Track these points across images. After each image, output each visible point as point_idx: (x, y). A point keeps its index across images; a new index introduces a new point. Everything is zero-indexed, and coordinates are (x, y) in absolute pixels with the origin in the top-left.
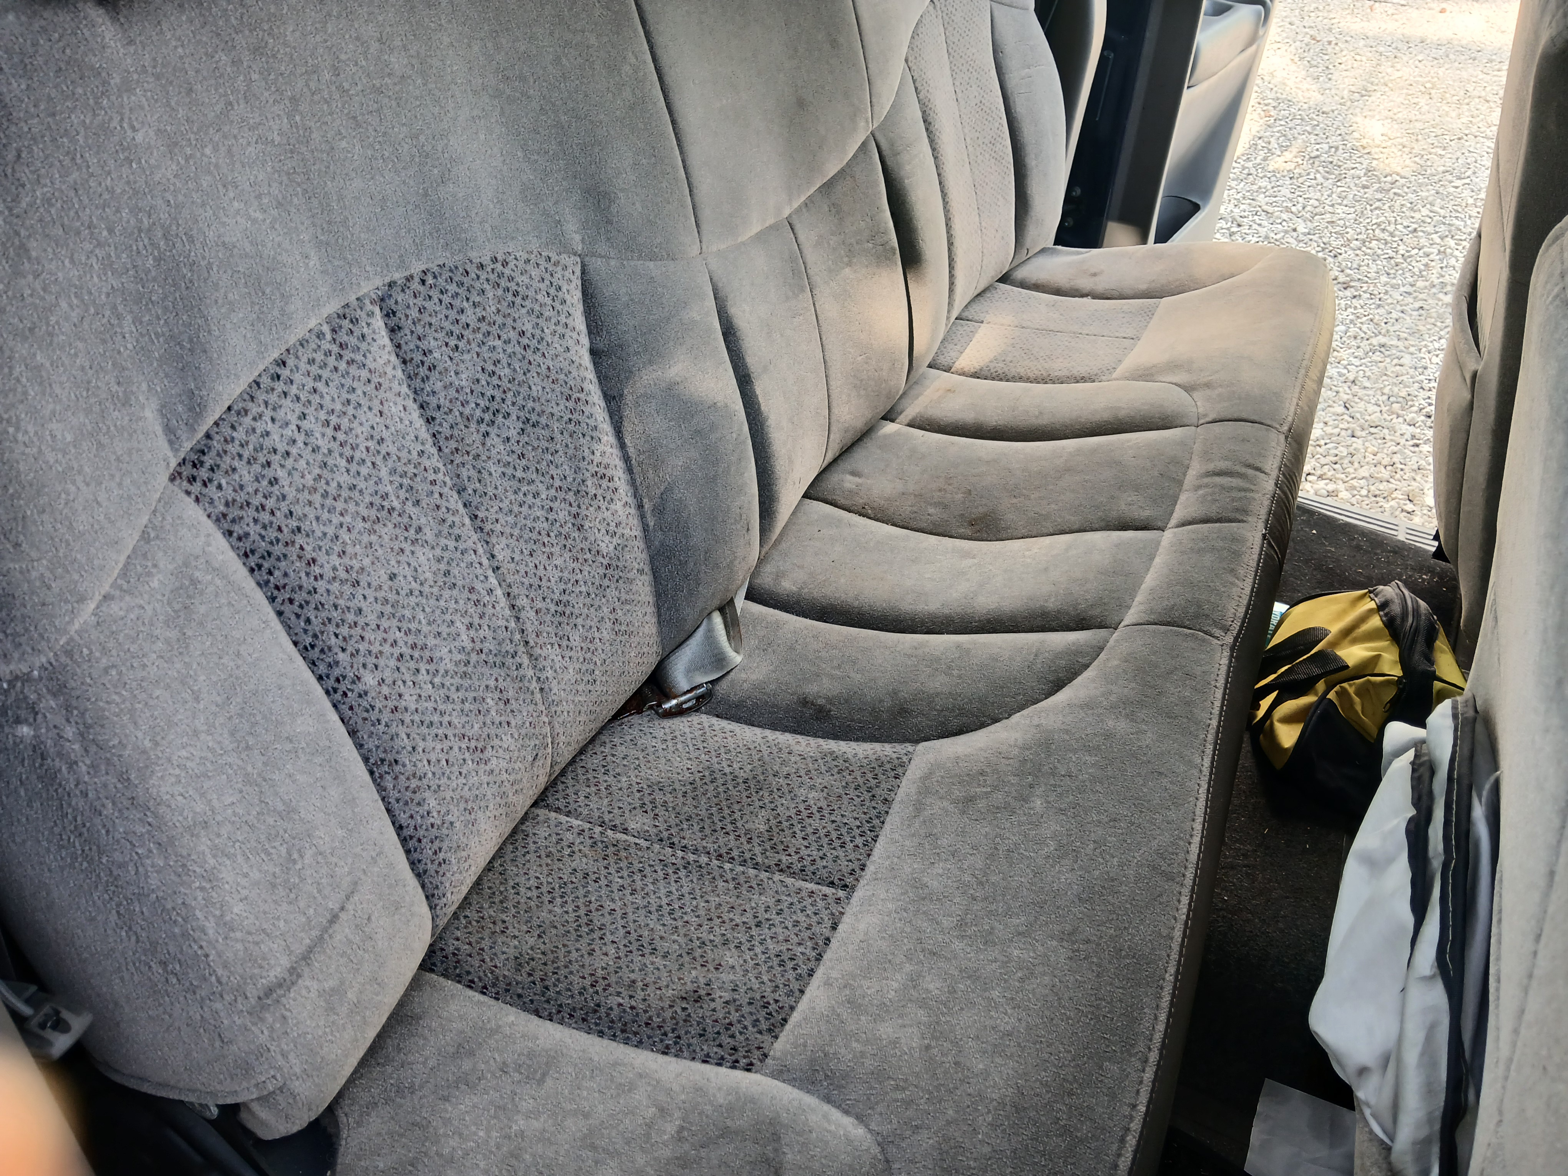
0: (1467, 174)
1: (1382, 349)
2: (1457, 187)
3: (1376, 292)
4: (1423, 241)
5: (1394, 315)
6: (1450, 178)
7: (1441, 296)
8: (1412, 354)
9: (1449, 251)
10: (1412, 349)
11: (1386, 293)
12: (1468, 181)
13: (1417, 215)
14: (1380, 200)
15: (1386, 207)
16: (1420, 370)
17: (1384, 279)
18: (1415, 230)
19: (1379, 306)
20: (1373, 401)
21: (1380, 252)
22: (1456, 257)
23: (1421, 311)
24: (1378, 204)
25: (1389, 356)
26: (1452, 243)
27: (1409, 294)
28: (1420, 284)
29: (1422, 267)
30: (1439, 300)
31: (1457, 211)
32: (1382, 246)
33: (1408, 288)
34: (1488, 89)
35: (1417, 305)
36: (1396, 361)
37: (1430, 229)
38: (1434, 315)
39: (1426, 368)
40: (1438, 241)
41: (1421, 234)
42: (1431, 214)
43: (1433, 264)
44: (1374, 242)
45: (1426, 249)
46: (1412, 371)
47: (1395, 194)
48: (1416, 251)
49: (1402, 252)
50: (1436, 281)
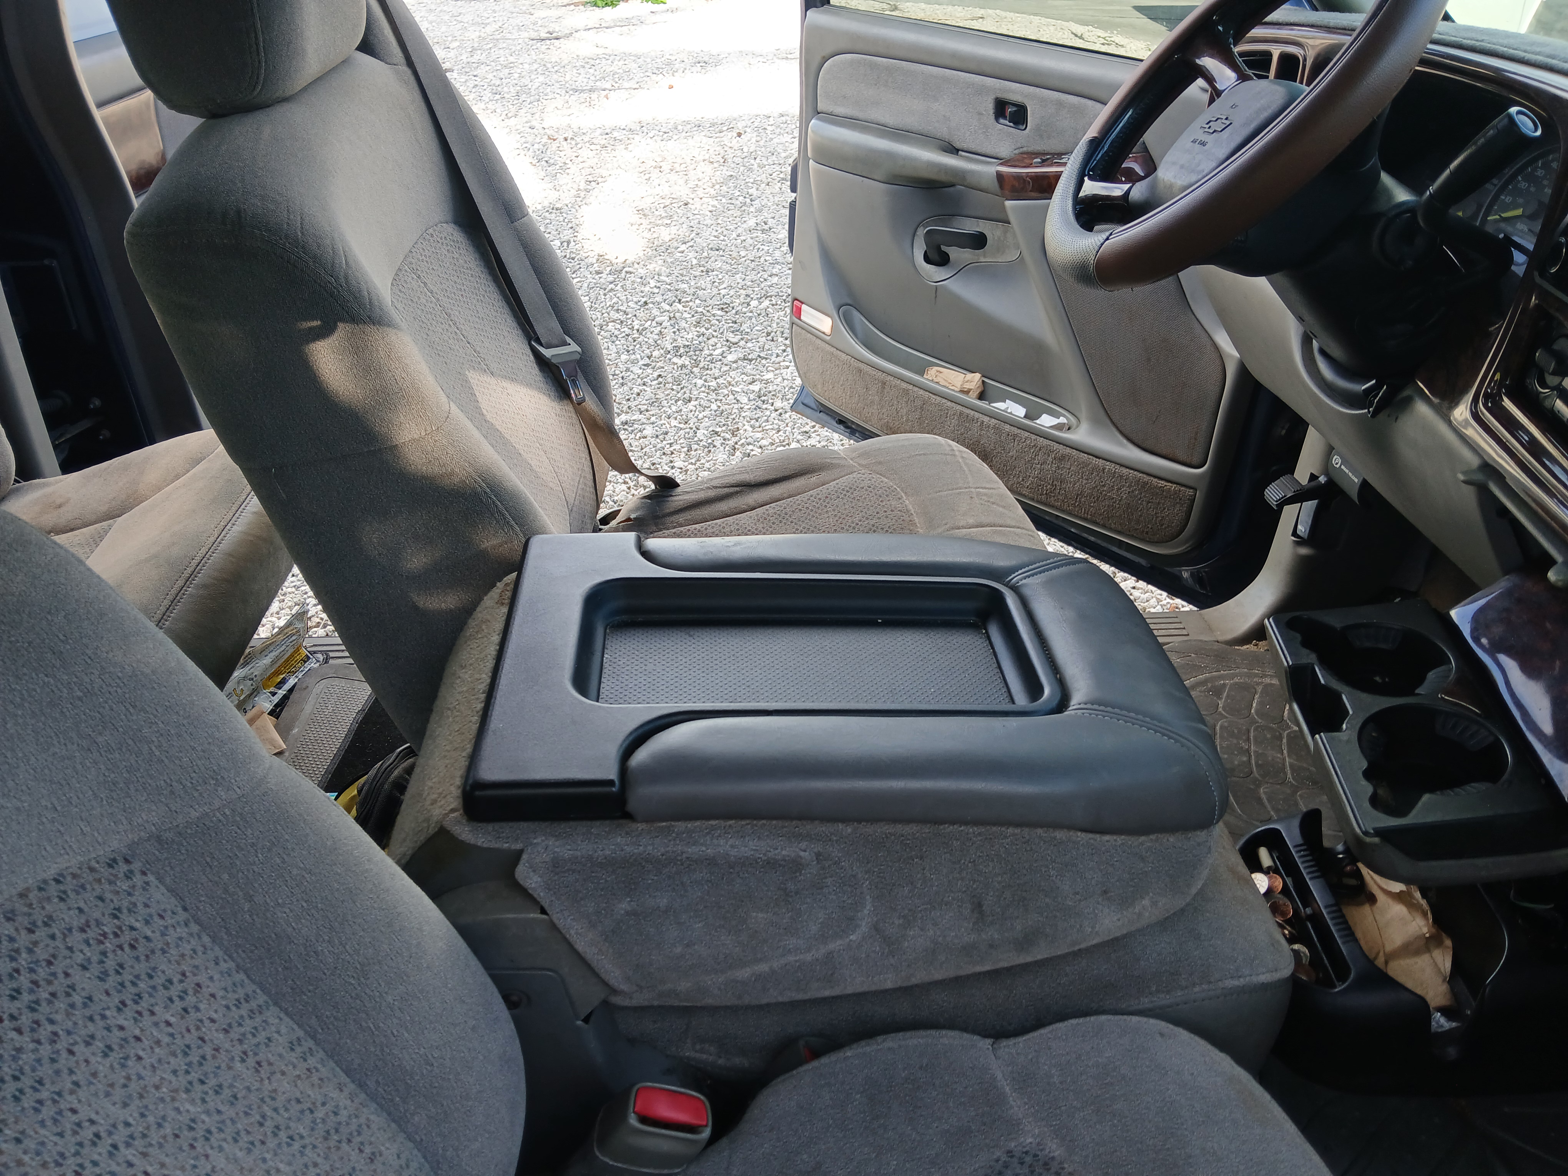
0: (691, 236)
1: (626, 427)
2: (683, 252)
3: (617, 372)
4: (655, 312)
5: (636, 390)
6: (675, 244)
7: (675, 360)
8: (653, 423)
9: (677, 315)
10: (653, 419)
11: (628, 370)
12: (691, 244)
13: (647, 289)
14: (611, 283)
15: (619, 287)
16: (661, 437)
17: (624, 357)
18: (646, 303)
19: (622, 384)
20: (620, 481)
21: (617, 333)
22: (685, 319)
23: (660, 379)
24: (612, 286)
25: (633, 431)
26: (680, 307)
27: (647, 365)
28: (656, 353)
29: (657, 337)
30: (675, 364)
31: (682, 275)
32: (619, 326)
33: (647, 361)
34: (711, 151)
35: (656, 374)
36: (639, 435)
37: (659, 298)
38: (670, 380)
39: (666, 433)
40: (667, 307)
41: (651, 305)
42: (658, 285)
43: (666, 330)
44: (610, 324)
45: (657, 319)
46: (653, 441)
47: (627, 272)
48: (649, 322)
49: (636, 327)
50: (670, 347)
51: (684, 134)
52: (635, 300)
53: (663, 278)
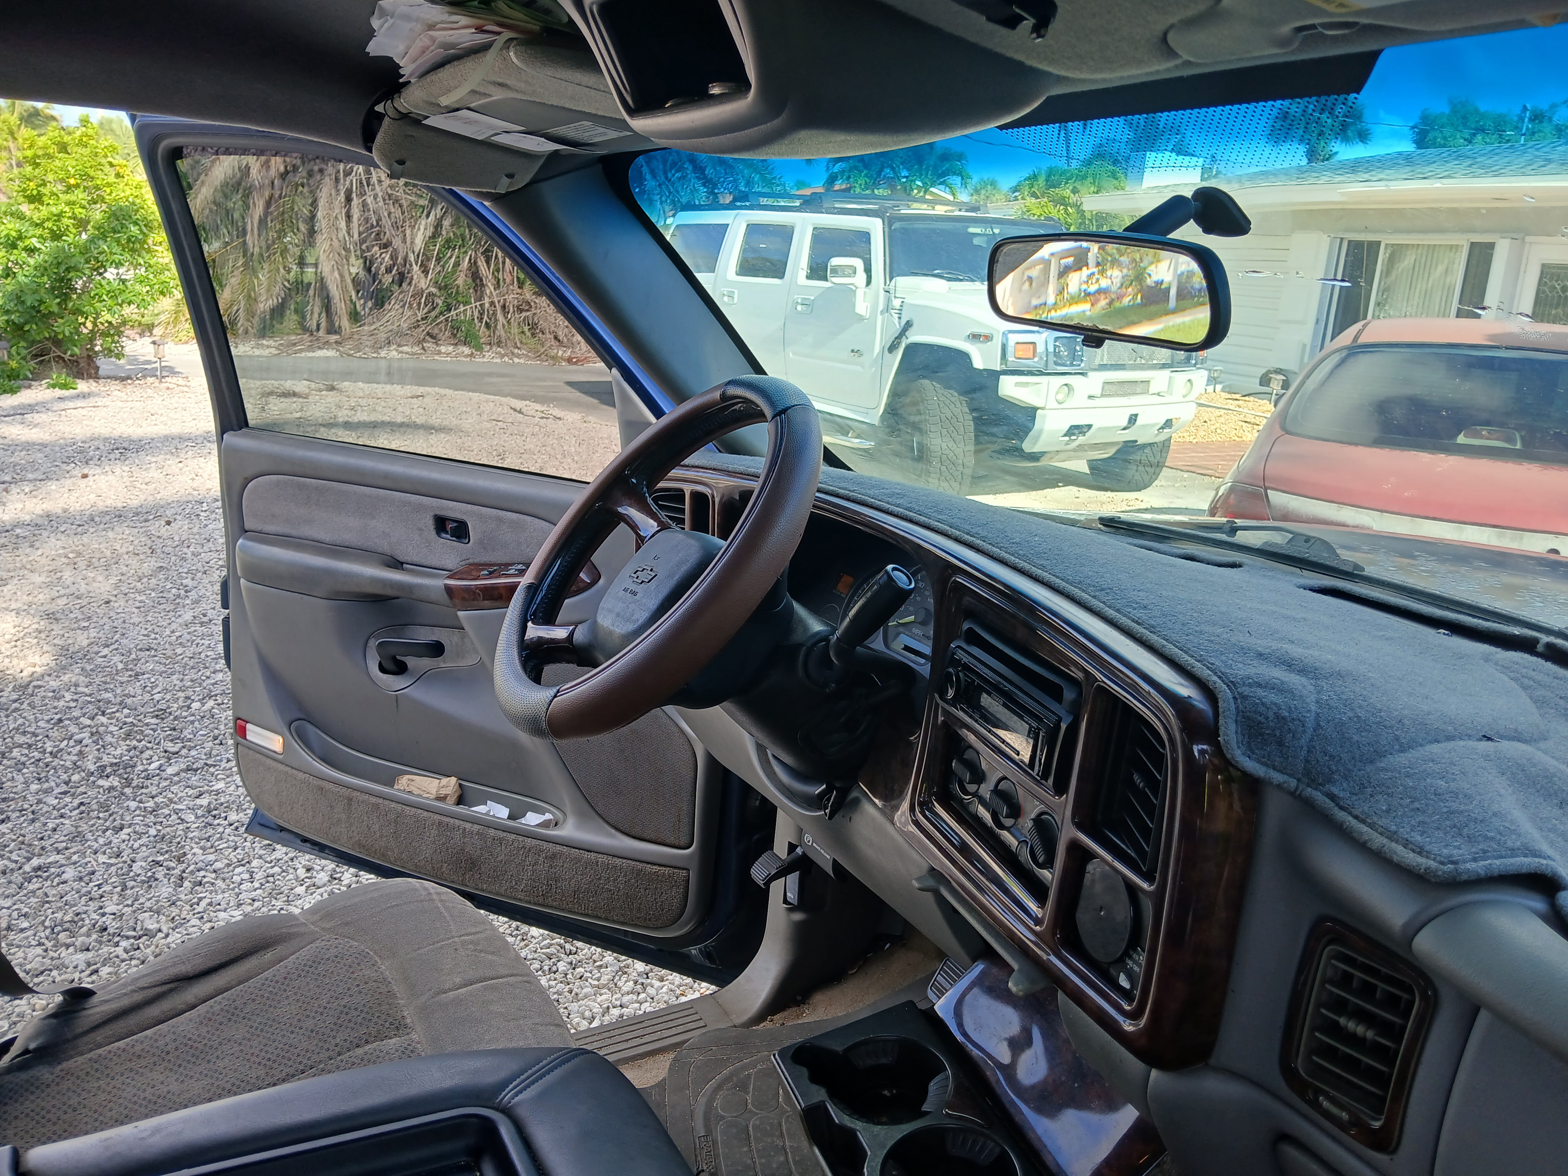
51: (102, 526)
52: (46, 718)
53: (80, 689)
